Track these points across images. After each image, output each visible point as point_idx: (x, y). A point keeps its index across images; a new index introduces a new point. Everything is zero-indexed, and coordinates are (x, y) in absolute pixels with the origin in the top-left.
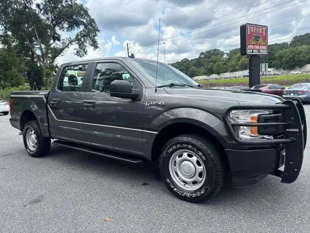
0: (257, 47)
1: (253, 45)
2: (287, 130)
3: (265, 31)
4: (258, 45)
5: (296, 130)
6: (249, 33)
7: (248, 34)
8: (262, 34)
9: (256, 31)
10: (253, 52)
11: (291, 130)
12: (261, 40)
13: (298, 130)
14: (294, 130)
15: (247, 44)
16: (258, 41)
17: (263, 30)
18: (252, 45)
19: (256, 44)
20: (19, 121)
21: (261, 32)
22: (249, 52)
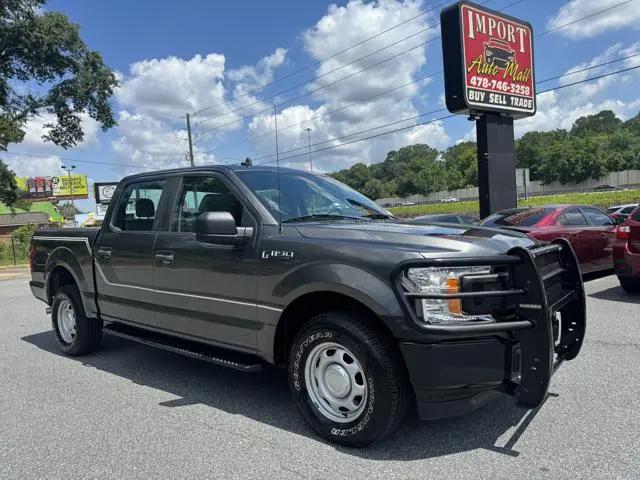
0: (502, 86)
1: (490, 77)
2: (521, 306)
3: (526, 38)
4: (503, 81)
5: (535, 306)
6: (471, 35)
7: (467, 38)
8: (516, 46)
9: (495, 30)
10: (487, 100)
11: (528, 306)
12: (512, 65)
13: (539, 307)
14: (532, 306)
15: (466, 69)
16: (502, 65)
17: (517, 35)
18: (483, 75)
19: (499, 78)
20: (45, 287)
21: (511, 38)
22: (473, 97)
